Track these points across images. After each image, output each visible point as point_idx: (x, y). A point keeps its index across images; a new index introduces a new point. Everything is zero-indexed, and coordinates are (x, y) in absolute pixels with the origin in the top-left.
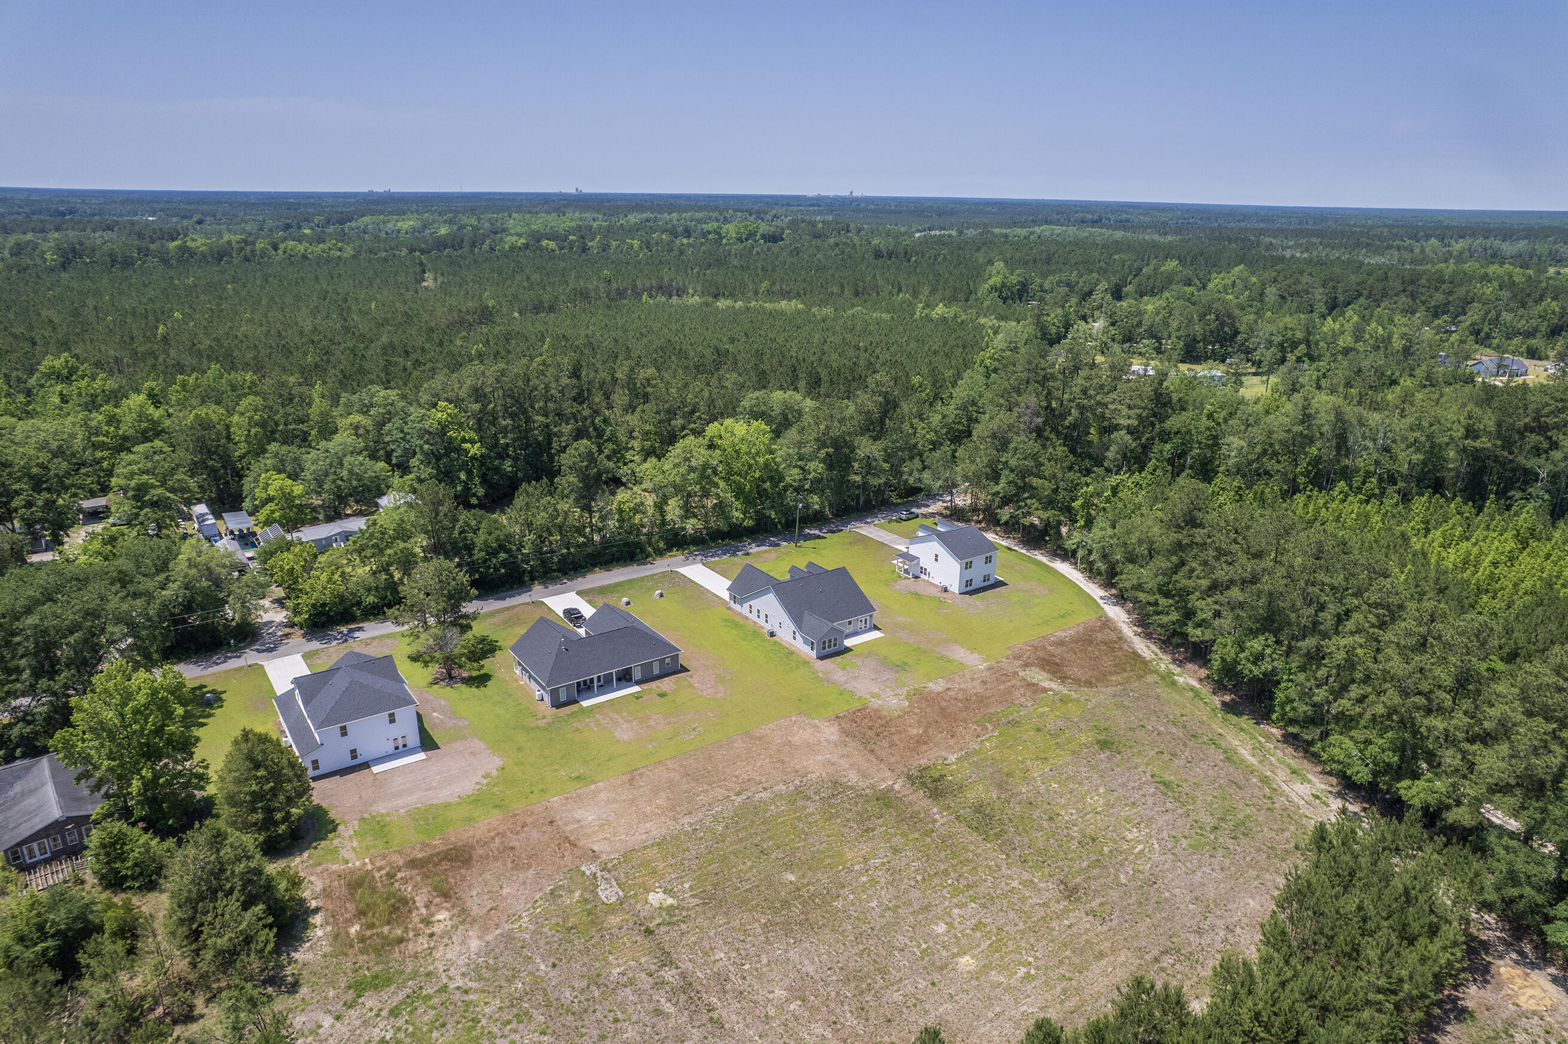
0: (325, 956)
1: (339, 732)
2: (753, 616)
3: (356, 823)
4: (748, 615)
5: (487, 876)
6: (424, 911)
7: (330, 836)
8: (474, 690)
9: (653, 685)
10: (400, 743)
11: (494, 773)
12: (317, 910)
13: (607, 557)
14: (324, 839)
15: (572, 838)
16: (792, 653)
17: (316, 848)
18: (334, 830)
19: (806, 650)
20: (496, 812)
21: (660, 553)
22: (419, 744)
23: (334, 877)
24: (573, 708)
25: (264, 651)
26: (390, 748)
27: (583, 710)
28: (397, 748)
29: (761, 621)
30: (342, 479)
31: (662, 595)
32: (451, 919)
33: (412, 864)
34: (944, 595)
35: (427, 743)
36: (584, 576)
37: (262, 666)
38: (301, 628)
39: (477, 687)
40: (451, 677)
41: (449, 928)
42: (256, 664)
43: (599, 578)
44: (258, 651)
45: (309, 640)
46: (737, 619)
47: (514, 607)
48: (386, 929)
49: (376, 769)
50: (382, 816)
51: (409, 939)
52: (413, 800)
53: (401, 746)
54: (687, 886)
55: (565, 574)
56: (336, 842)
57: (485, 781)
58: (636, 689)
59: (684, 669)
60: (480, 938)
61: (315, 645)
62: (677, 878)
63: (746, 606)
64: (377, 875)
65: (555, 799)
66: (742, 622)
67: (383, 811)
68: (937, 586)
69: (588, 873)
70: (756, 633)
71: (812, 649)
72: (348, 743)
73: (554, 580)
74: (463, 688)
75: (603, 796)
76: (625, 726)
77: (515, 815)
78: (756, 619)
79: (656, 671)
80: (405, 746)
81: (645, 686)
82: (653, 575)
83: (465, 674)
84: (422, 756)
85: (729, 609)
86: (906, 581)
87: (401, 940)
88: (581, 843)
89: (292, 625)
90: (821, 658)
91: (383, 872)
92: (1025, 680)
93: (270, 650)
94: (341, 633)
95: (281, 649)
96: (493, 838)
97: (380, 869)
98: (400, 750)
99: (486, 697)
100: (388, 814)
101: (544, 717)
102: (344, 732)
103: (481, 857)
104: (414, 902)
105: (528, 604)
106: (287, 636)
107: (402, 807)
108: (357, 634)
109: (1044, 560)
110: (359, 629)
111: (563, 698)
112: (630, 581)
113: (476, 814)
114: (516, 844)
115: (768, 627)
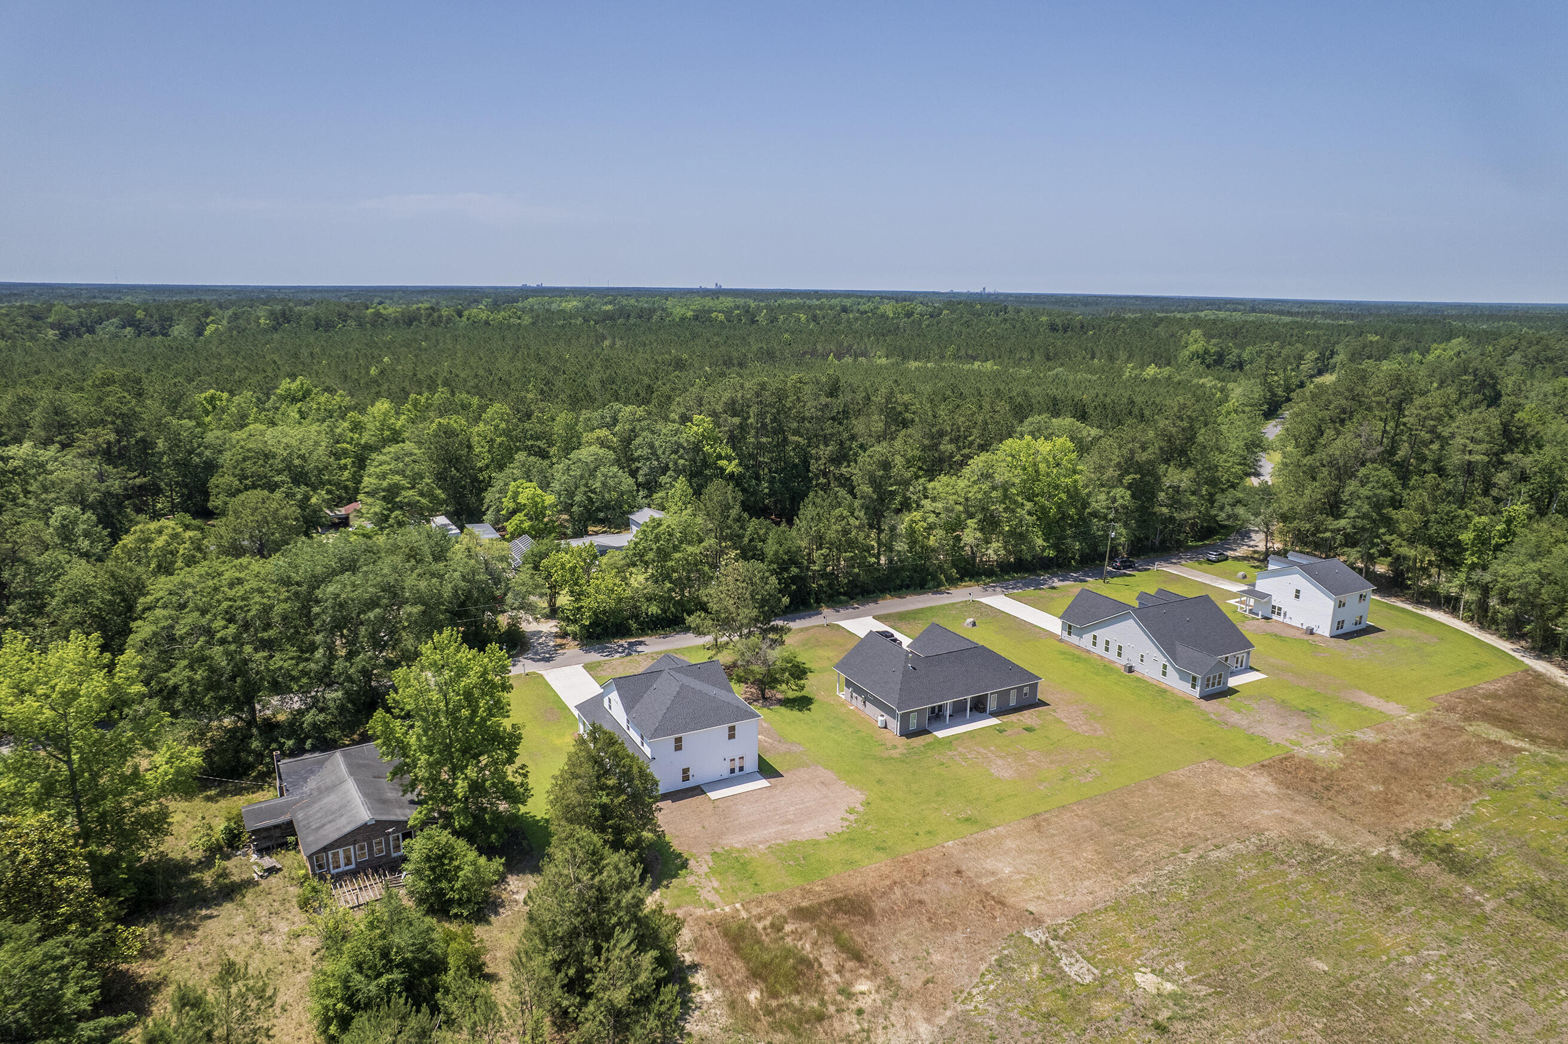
0: (725, 1030)
1: (673, 744)
2: (1100, 650)
3: (708, 858)
4: (1090, 647)
5: (902, 936)
6: (836, 977)
7: (683, 872)
8: (796, 713)
9: (1013, 717)
10: (737, 764)
11: (860, 809)
12: (694, 967)
13: (898, 582)
14: (675, 876)
15: (994, 894)
16: (1165, 691)
17: (667, 887)
18: (684, 865)
19: (1185, 687)
20: (881, 855)
21: (953, 582)
22: (756, 769)
23: (703, 924)
24: (926, 738)
25: (539, 660)
26: (723, 770)
27: (940, 741)
28: (732, 771)
29: (1112, 655)
30: (593, 491)
31: (974, 624)
32: (877, 992)
33: (801, 914)
34: (1311, 637)
35: (766, 770)
36: (876, 602)
37: (542, 675)
38: (574, 639)
39: (800, 710)
40: (764, 698)
41: (879, 1003)
42: (534, 673)
43: (892, 604)
44: (533, 660)
45: (587, 652)
46: (1077, 652)
47: (807, 629)
48: (796, 1000)
49: (713, 795)
50: (738, 851)
51: (831, 1017)
52: (770, 831)
53: (737, 770)
54: (1180, 966)
55: (852, 599)
56: (691, 880)
57: (852, 817)
58: (994, 721)
59: (1043, 704)
60: (928, 1020)
61: (595, 657)
62: (1162, 955)
63: (1088, 638)
64: (760, 926)
65: (950, 843)
66: (1084, 655)
67: (738, 846)
68: (1298, 628)
69: (1036, 941)
70: (1108, 668)
71: (1194, 686)
72: (683, 759)
73: (845, 605)
74: (783, 710)
75: (1010, 844)
76: (1000, 762)
77: (907, 861)
78: (1103, 653)
79: (1013, 703)
80: (741, 769)
81: (1006, 719)
82: (953, 604)
83: (779, 696)
84: (763, 783)
85: (1066, 642)
86: (1255, 622)
87: (820, 1018)
88: (1011, 900)
89: (564, 635)
90: (1207, 697)
91: (767, 922)
92: (1479, 736)
93: (548, 660)
94: (622, 646)
95: (558, 659)
96: (891, 888)
97: (760, 918)
98: (736, 775)
99: (814, 721)
100: (746, 850)
101: (895, 747)
102: (678, 745)
103: (884, 911)
104: (820, 965)
105: (823, 626)
106: (561, 646)
107: (760, 843)
108: (640, 648)
109: (1409, 607)
110: (641, 643)
111: (913, 725)
112: (931, 608)
113: (857, 857)
114: (924, 897)
115: (1123, 661)
